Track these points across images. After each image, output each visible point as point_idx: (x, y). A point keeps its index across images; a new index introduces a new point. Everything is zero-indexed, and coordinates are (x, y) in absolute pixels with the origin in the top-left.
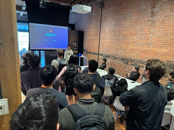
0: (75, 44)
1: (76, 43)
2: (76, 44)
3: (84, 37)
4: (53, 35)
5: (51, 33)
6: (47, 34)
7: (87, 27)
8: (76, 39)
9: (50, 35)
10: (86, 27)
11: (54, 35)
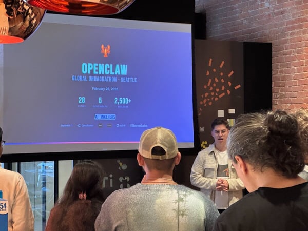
0: (226, 113)
1: (232, 111)
2: (231, 116)
3: (276, 75)
4: (117, 72)
5: (104, 61)
6: (86, 68)
7: (290, 19)
8: (234, 85)
9: (103, 69)
10: (289, 17)
11: (123, 70)
